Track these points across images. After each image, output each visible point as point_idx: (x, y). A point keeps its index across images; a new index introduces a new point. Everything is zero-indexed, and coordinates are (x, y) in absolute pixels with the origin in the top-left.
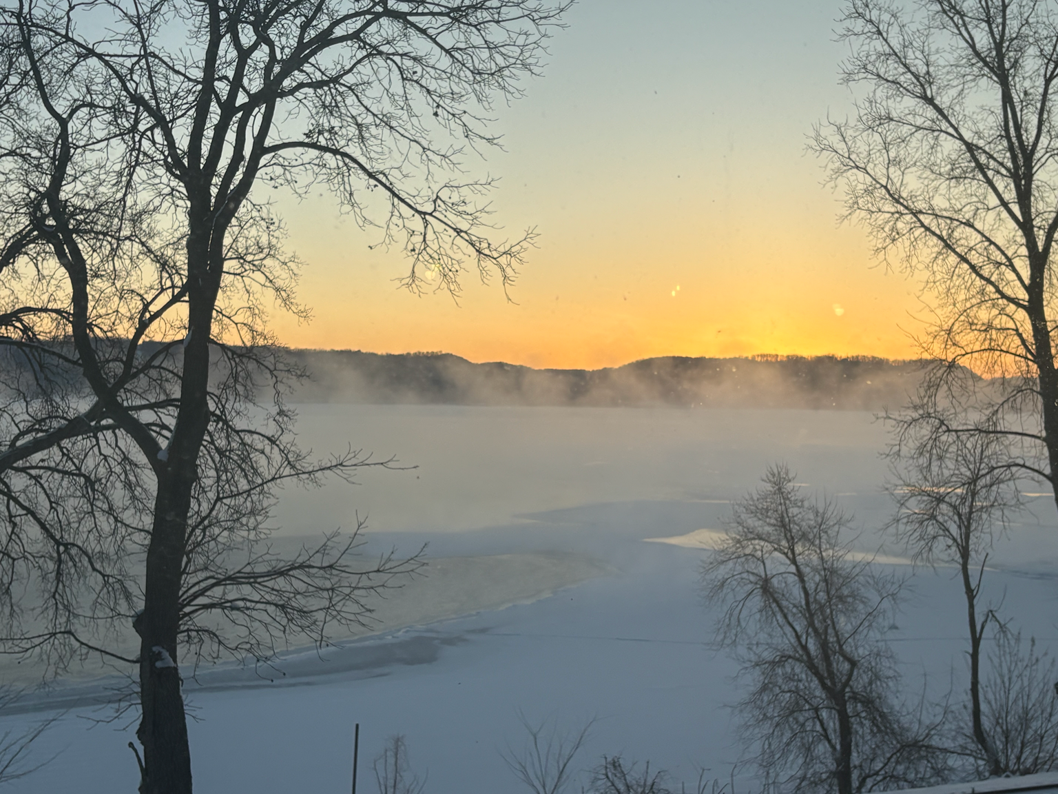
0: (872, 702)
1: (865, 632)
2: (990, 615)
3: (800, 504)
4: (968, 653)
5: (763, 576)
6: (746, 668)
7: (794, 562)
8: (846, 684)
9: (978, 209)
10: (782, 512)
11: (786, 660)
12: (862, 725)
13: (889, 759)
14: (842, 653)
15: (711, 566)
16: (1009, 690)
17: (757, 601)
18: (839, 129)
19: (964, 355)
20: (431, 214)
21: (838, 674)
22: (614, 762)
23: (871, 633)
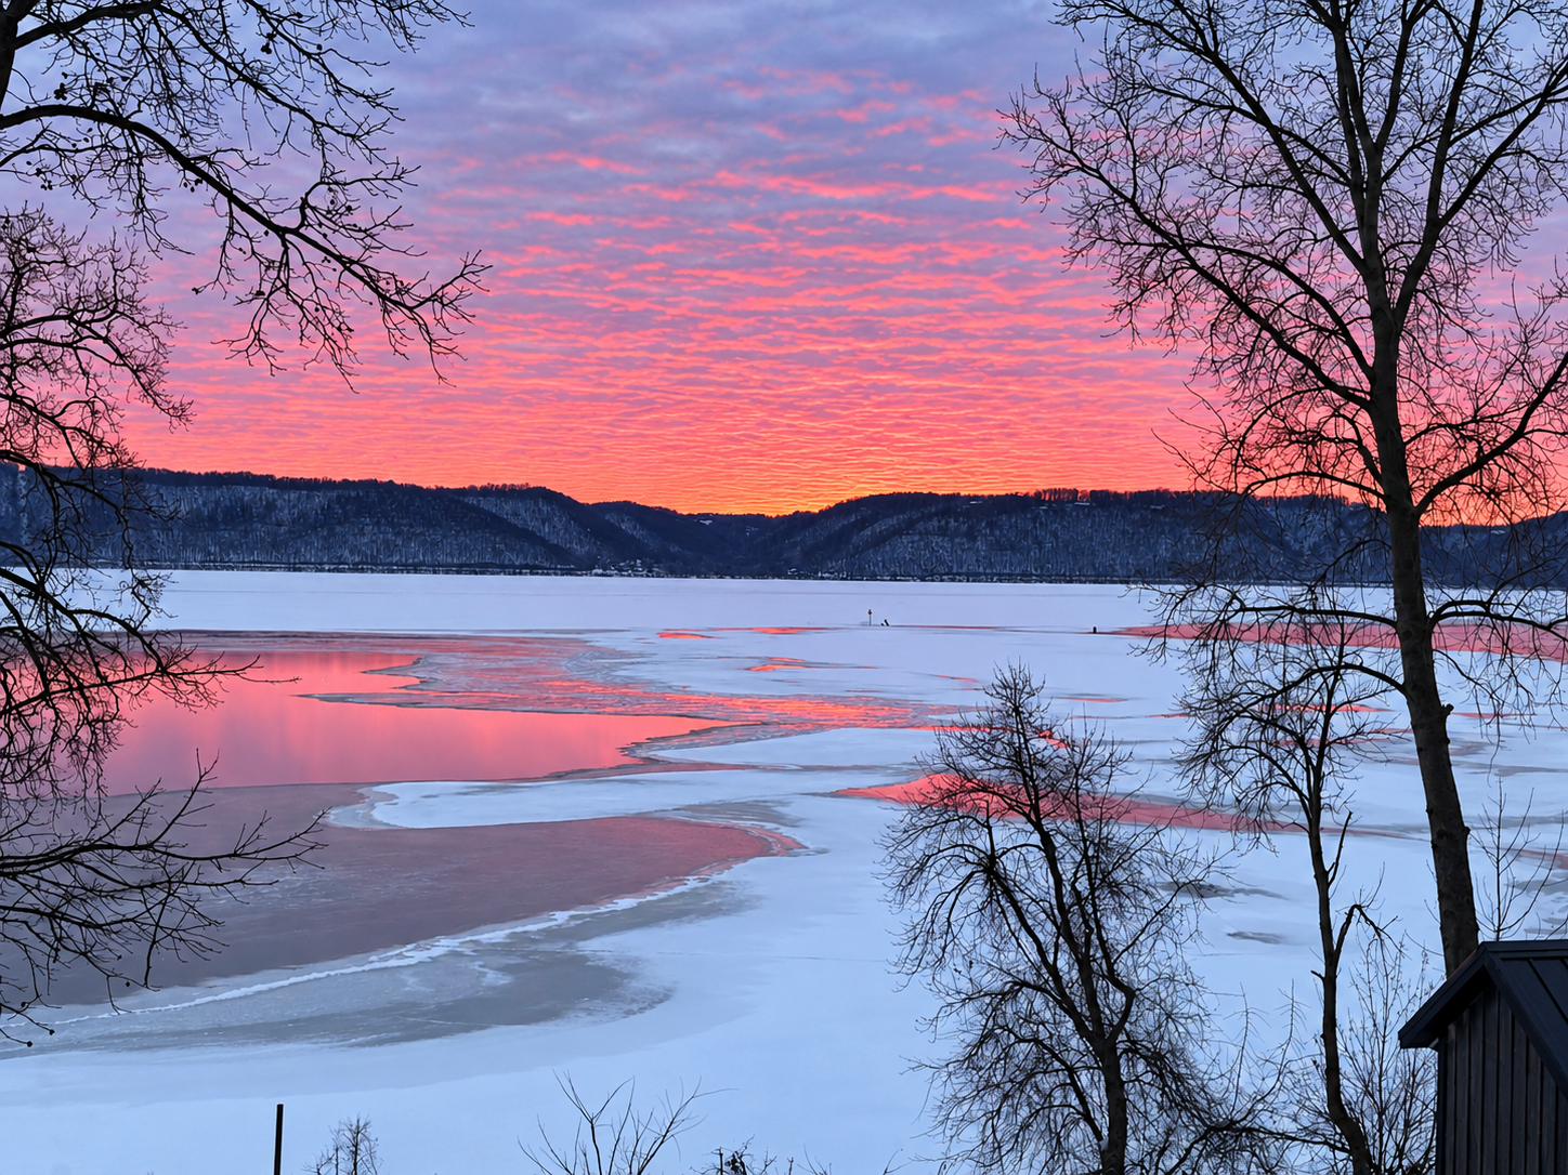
0: (1161, 1057)
1: (1151, 941)
2: (1356, 912)
3: (1045, 733)
4: (1319, 976)
5: (989, 853)
6: (951, 1005)
7: (1038, 826)
8: (1120, 1028)
9: (1301, 240)
10: (1020, 747)
11: (1019, 990)
12: (1143, 1095)
13: (1188, 1151)
14: (1112, 977)
15: (906, 835)
16: (1384, 1037)
17: (976, 892)
18: (1055, 100)
19: (1263, 483)
20: (295, 232)
21: (1107, 1012)
22: (734, 1161)
23: (1160, 945)
